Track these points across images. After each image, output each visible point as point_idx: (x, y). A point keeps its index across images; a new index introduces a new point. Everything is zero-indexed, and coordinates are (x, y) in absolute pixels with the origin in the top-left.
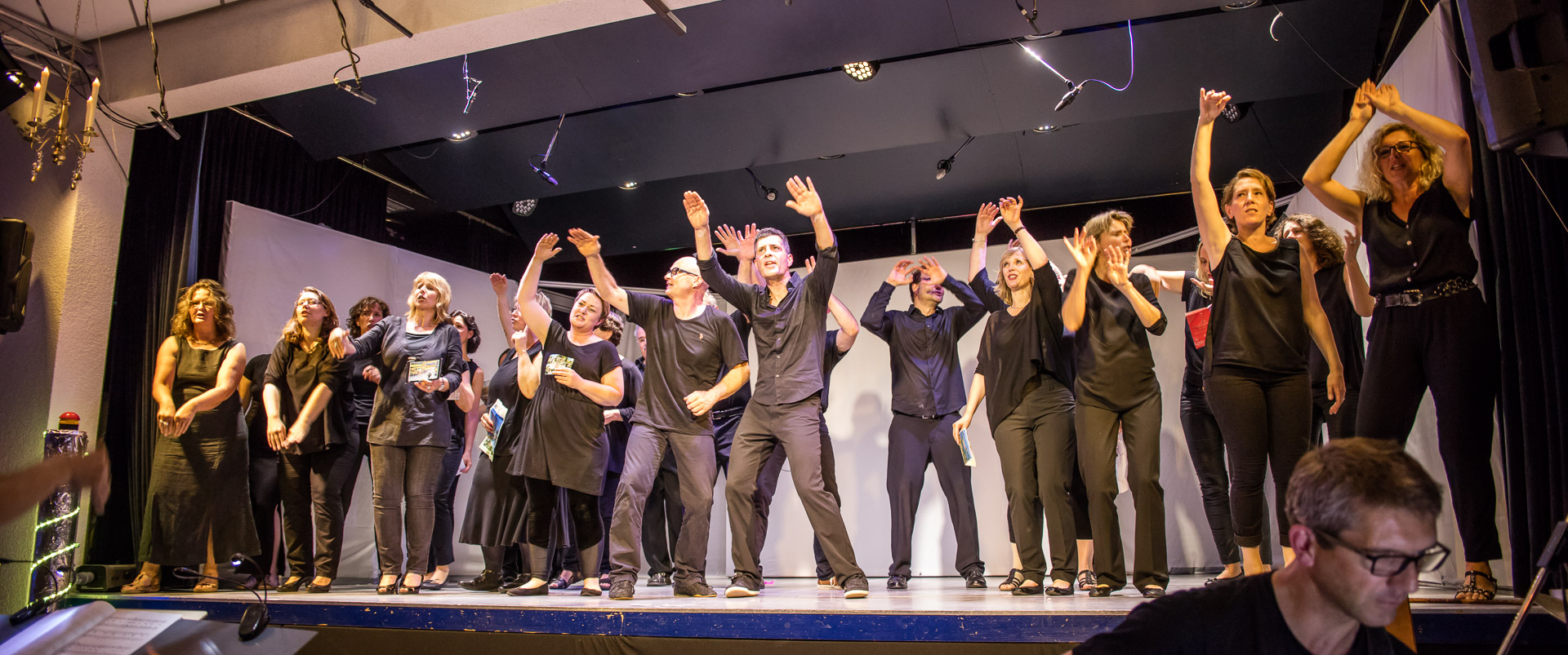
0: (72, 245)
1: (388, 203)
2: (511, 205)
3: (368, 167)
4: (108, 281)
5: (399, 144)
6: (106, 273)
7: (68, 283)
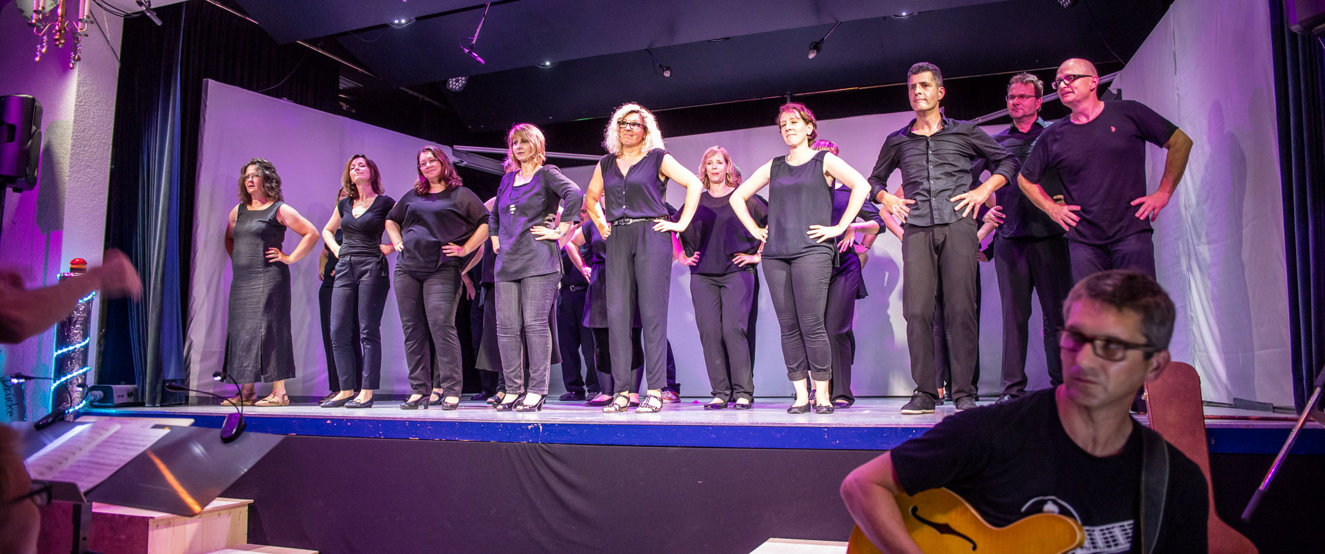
0: (75, 117)
1: (340, 80)
2: (446, 82)
3: (323, 50)
4: (106, 148)
5: (349, 30)
6: (104, 141)
7: (72, 149)
